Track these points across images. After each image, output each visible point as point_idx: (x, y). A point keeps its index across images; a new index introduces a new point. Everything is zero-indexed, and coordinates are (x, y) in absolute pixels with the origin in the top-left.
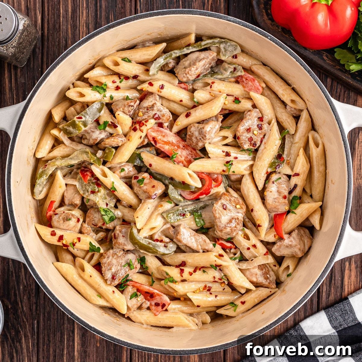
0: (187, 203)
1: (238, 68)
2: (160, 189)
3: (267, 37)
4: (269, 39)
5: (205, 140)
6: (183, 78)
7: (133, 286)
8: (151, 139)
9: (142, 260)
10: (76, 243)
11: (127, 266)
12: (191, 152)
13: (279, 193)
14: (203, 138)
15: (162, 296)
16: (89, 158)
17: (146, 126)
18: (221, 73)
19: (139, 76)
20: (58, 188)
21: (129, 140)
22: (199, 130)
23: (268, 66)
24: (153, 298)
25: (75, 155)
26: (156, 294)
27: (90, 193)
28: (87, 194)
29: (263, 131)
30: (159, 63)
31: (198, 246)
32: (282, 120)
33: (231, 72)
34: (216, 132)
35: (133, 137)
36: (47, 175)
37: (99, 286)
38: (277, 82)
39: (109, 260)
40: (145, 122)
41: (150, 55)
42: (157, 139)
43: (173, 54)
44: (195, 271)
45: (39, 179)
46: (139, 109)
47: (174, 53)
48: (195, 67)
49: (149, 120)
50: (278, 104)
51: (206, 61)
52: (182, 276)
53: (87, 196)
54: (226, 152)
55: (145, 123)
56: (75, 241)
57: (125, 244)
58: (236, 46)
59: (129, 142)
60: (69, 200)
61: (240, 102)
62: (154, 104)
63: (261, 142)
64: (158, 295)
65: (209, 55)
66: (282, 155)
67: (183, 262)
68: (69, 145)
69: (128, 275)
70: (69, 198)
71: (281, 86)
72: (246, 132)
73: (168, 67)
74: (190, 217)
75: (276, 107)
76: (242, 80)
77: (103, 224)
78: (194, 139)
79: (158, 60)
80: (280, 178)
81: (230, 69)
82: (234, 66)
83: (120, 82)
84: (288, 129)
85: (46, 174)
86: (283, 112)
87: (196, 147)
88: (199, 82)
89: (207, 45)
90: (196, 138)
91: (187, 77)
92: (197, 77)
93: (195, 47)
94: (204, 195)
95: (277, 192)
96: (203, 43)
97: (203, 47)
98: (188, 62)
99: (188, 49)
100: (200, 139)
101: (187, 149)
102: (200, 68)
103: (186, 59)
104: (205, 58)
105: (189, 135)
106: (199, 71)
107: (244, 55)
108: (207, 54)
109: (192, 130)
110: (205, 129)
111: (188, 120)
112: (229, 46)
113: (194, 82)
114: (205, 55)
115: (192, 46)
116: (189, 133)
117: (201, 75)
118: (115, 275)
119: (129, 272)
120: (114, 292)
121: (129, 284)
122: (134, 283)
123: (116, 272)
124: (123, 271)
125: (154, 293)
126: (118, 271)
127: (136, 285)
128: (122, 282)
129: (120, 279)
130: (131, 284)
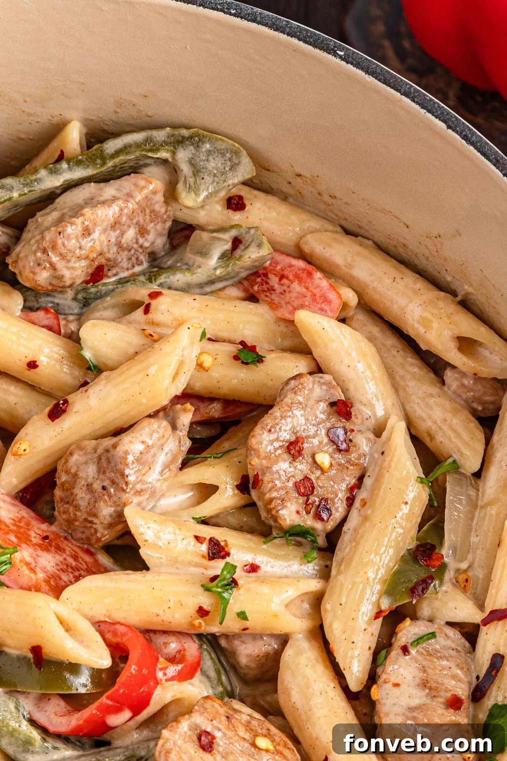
1: (248, 236)
3: (332, 51)
4: (340, 57)
5: (124, 490)
12: (75, 558)
13: (430, 689)
14: (113, 482)
18: (185, 267)
22: (100, 458)
23: (365, 238)
29: (353, 456)
32: (429, 423)
33: (223, 256)
34: (167, 466)
38: (398, 280)
48: (79, 221)
50: (411, 368)
51: (121, 210)
54: (211, 540)
58: (236, 153)
61: (260, 360)
63: (350, 501)
65: (132, 187)
66: (433, 547)
71: (416, 292)
72: (286, 456)
75: (402, 378)
76: (265, 287)
78: (82, 496)
80: (433, 635)
81: (218, 243)
82: (234, 233)
84: (456, 456)
86: (432, 396)
87: (93, 531)
88: (105, 305)
89: (127, 154)
90: (89, 486)
91: (52, 264)
92: (92, 275)
93: (79, 163)
94: (127, 714)
95: (424, 684)
96: (111, 146)
97: (110, 164)
98: (55, 215)
99: (54, 172)
100: (104, 488)
101: (59, 549)
102: (98, 229)
103: (47, 210)
104: (118, 199)
105: (63, 484)
106: (97, 243)
107: (272, 200)
108: (126, 183)
109: (75, 464)
110: (120, 449)
111: (58, 429)
112: (209, 152)
113: (85, 309)
114: (118, 190)
115: (68, 162)
116: (64, 478)
117: (110, 273)
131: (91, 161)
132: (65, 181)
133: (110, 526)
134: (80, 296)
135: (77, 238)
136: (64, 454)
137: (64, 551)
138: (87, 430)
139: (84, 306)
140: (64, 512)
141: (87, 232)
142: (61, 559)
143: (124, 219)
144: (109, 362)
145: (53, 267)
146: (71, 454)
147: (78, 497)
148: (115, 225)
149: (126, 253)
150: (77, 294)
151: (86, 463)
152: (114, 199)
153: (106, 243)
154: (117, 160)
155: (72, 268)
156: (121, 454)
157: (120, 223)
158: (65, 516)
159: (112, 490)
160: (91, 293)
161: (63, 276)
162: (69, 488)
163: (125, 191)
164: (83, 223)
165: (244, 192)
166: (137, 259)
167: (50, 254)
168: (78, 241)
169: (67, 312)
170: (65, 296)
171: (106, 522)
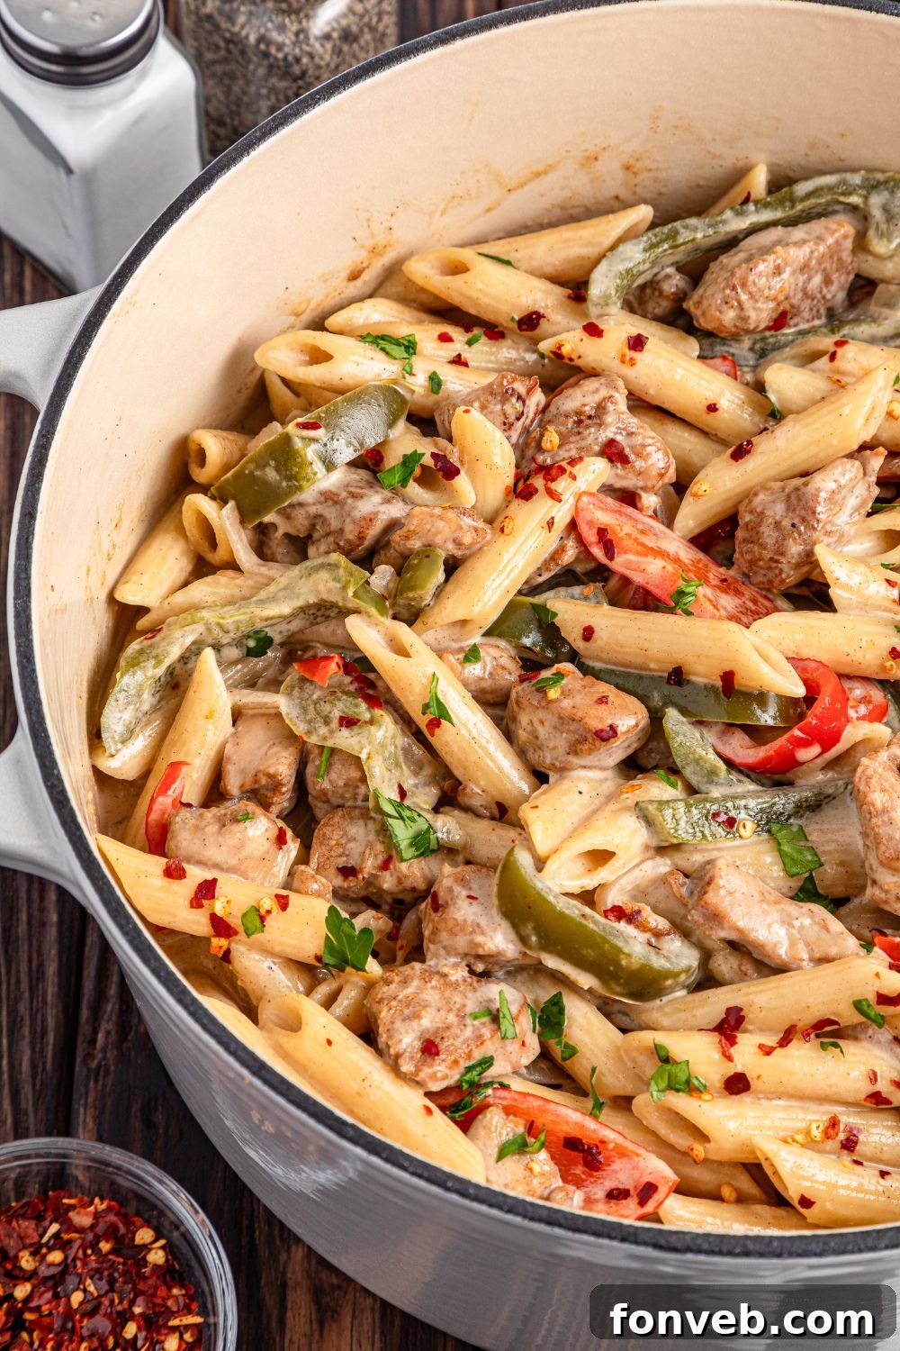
0: (740, 789)
2: (628, 718)
5: (815, 529)
6: (725, 307)
7: (508, 1111)
8: (590, 536)
9: (550, 1019)
10: (269, 912)
11: (486, 1019)
12: (755, 602)
14: (804, 520)
15: (638, 1155)
16: (339, 581)
17: (574, 478)
18: (870, 319)
19: (543, 316)
20: (201, 722)
21: (502, 530)
22: (789, 497)
24: (598, 1169)
25: (281, 586)
26: (611, 1146)
27: (335, 724)
28: (323, 730)
30: (623, 260)
31: (792, 944)
34: (856, 510)
35: (518, 521)
36: (159, 663)
37: (366, 1083)
39: (410, 990)
40: (569, 463)
41: (589, 244)
42: (614, 532)
43: (682, 230)
44: (785, 1041)
45: (127, 671)
46: (543, 426)
47: (686, 227)
48: (771, 258)
49: (586, 459)
51: (812, 252)
52: (730, 1058)
53: (325, 739)
55: (568, 468)
56: (267, 904)
57: (478, 926)
59: (501, 539)
60: (243, 771)
62: (604, 399)
64: (623, 1153)
65: (823, 230)
67: (729, 1011)
68: (256, 569)
69: (487, 1062)
70: (242, 765)
73: (661, 293)
74: (755, 838)
77: (385, 866)
78: (769, 535)
79: (621, 248)
83: (470, 343)
85: (156, 657)
87: (777, 571)
88: (784, 356)
89: (818, 197)
90: (777, 525)
91: (740, 303)
92: (775, 321)
93: (767, 205)
94: (816, 749)
96: (802, 188)
97: (799, 207)
98: (742, 256)
99: (740, 213)
100: (793, 525)
101: (737, 593)
102: (788, 270)
103: (732, 252)
104: (809, 241)
105: (747, 525)
106: (786, 285)
108: (817, 227)
109: (761, 504)
110: (811, 488)
111: (742, 470)
113: (762, 360)
114: (807, 233)
115: (756, 203)
116: (747, 518)
117: (792, 323)
118: (437, 1041)
119: (493, 1043)
120: (429, 1111)
121: (491, 1100)
122: (517, 1096)
123: (438, 1029)
124: (468, 1032)
125: (603, 1142)
126: (448, 1028)
127: (524, 1104)
128: (465, 1086)
129: (456, 1062)
130: (504, 1099)
131: (781, 203)
132: (751, 224)
133: (798, 566)
134: (757, 347)
135: (767, 276)
136: (748, 495)
137: (743, 594)
138: (772, 472)
139: (761, 357)
140: (747, 552)
141: (778, 271)
142: (741, 602)
143: (814, 262)
144: (794, 407)
145: (741, 306)
146: (756, 494)
147: (765, 535)
148: (804, 268)
149: (809, 301)
150: (754, 343)
151: (773, 502)
152: (805, 242)
153: (793, 287)
154: (807, 204)
155: (760, 309)
156: (813, 491)
157: (808, 266)
158: (748, 557)
159: (802, 528)
160: (769, 344)
161: (749, 317)
162: (754, 528)
163: (815, 235)
164: (775, 261)
166: (818, 311)
167: (739, 290)
168: (768, 280)
169: (742, 363)
170: (742, 346)
171: (793, 561)
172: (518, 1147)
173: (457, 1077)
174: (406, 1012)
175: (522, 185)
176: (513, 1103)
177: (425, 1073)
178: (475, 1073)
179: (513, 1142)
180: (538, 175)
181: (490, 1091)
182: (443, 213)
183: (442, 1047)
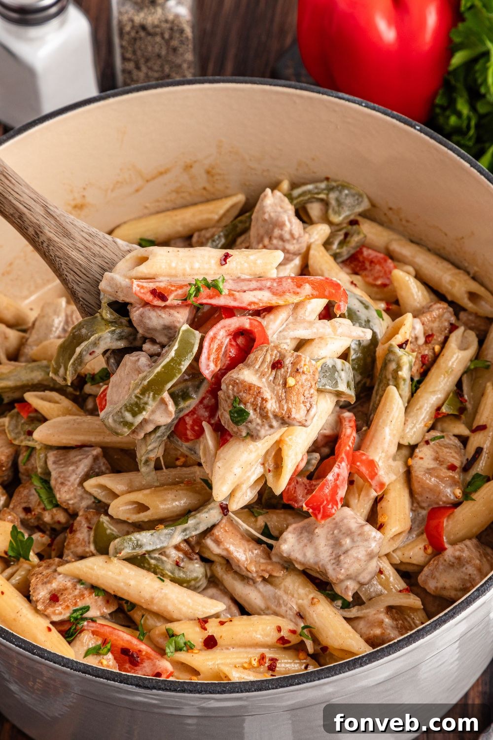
1: (352, 230)
4: (418, 130)
7: (94, 633)
13: (440, 461)
15: (156, 658)
24: (136, 665)
26: (144, 653)
33: (340, 243)
37: (19, 614)
41: (212, 212)
52: (205, 629)
58: (361, 196)
64: (148, 657)
69: (86, 609)
71: (448, 269)
80: (443, 437)
81: (337, 237)
82: (345, 230)
89: (304, 196)
95: (436, 459)
107: (374, 225)
112: (347, 195)
118: (59, 595)
119: (90, 599)
120: (49, 629)
121: (86, 628)
122: (99, 626)
123: (60, 589)
124: (77, 592)
125: (140, 651)
126: (66, 589)
127: (102, 630)
128: (72, 620)
129: (68, 607)
130: (93, 627)
165: (359, 219)
172: (96, 651)
173: (68, 615)
174: (45, 580)
175: (153, 178)
176: (97, 630)
177: (49, 611)
178: (78, 613)
179: (94, 648)
180: (161, 174)
181: (85, 623)
182: (112, 190)
183: (61, 598)
